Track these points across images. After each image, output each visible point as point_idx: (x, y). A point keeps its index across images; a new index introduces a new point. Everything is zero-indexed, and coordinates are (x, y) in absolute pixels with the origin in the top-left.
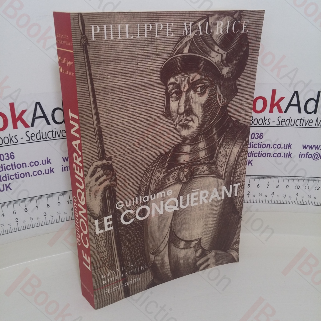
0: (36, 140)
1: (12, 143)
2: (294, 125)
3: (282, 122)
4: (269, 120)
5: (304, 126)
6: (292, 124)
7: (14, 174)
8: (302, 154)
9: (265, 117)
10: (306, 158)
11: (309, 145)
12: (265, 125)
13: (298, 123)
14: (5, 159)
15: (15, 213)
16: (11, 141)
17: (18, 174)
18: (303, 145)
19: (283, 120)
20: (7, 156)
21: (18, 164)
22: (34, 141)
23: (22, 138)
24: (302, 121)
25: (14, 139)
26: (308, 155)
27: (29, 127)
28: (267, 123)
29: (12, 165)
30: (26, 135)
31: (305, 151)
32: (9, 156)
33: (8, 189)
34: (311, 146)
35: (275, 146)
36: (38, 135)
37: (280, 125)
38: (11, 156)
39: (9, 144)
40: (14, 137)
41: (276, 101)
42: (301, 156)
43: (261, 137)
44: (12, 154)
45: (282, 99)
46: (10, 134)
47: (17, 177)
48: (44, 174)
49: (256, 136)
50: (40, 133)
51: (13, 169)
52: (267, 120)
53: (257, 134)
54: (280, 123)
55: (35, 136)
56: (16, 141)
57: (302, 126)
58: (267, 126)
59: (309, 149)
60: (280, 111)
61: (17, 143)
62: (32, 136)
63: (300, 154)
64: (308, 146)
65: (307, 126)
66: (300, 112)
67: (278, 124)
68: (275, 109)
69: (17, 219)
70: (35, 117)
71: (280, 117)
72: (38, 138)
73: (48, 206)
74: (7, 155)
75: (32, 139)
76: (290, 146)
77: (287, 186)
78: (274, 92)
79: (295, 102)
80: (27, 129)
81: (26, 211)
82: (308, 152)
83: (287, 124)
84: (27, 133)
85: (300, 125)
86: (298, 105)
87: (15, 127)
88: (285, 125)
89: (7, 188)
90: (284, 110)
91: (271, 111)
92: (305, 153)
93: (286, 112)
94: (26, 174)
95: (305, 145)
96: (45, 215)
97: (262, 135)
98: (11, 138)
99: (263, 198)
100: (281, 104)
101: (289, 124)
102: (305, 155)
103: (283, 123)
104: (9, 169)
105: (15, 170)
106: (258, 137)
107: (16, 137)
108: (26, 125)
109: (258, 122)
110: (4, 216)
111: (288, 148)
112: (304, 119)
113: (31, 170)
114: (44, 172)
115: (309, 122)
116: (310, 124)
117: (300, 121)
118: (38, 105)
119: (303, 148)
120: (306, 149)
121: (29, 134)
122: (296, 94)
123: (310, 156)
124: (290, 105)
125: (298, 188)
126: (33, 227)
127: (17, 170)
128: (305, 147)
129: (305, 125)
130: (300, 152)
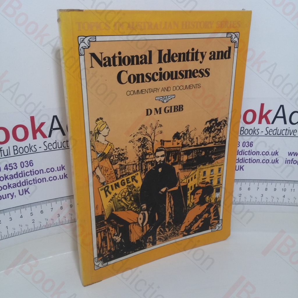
0: (53, 149)
1: (32, 152)
2: (280, 134)
3: (269, 131)
4: (258, 130)
5: (289, 135)
6: (279, 134)
7: (32, 180)
8: (288, 161)
9: (254, 128)
10: (291, 163)
11: (294, 152)
12: (254, 135)
13: (284, 132)
14: (25, 166)
15: (32, 215)
16: (31, 150)
17: (36, 180)
18: (289, 152)
19: (271, 131)
20: (27, 164)
21: (36, 171)
22: (51, 150)
23: (41, 147)
24: (287, 131)
25: (33, 148)
26: (293, 161)
27: (47, 137)
28: (257, 133)
29: (31, 171)
30: (44, 144)
31: (290, 158)
32: (29, 163)
33: (27, 193)
34: (296, 153)
35: (264, 153)
36: (55, 144)
37: (268, 135)
38: (30, 164)
39: (29, 152)
40: (33, 147)
41: (264, 113)
42: (287, 162)
43: (251, 145)
44: (31, 162)
45: (269, 111)
46: (30, 144)
47: (35, 182)
48: (58, 179)
49: (247, 145)
50: (56, 143)
51: (32, 175)
52: (257, 130)
53: (248, 143)
54: (268, 132)
55: (51, 145)
56: (35, 150)
57: (287, 136)
58: (256, 135)
59: (294, 155)
60: (268, 122)
61: (36, 152)
62: (49, 145)
63: (286, 160)
64: (293, 154)
65: (292, 135)
66: (285, 123)
67: (266, 134)
68: (264, 120)
69: (33, 220)
70: (52, 129)
71: (268, 127)
72: (55, 147)
73: (62, 208)
74: (26, 162)
75: (49, 148)
76: (277, 153)
77: (275, 189)
78: (262, 105)
79: (281, 114)
80: (45, 140)
81: (42, 212)
82: (293, 159)
83: (274, 133)
84: (45, 143)
85: (286, 135)
86: (284, 117)
87: (35, 137)
88: (272, 135)
89: (25, 192)
90: (271, 121)
91: (260, 122)
92: (291, 159)
93: (273, 123)
94: (43, 180)
95: (291, 153)
96: (59, 216)
97: (252, 143)
98: (31, 147)
99: (253, 200)
100: (268, 116)
101: (276, 134)
102: (291, 161)
103: (271, 133)
104: (28, 175)
105: (33, 176)
106: (249, 145)
107: (35, 146)
108: (44, 136)
109: (248, 132)
110: (22, 217)
111: (276, 155)
112: (289, 129)
113: (47, 176)
114: (58, 177)
115: (294, 132)
116: (295, 134)
117: (286, 131)
118: (55, 118)
119: (289, 155)
120: (291, 155)
121: (46, 144)
122: (282, 107)
123: (295, 162)
124: (276, 117)
125: (285, 190)
126: (48, 227)
127: (35, 176)
128: (290, 154)
129: (291, 135)
130: (286, 159)
